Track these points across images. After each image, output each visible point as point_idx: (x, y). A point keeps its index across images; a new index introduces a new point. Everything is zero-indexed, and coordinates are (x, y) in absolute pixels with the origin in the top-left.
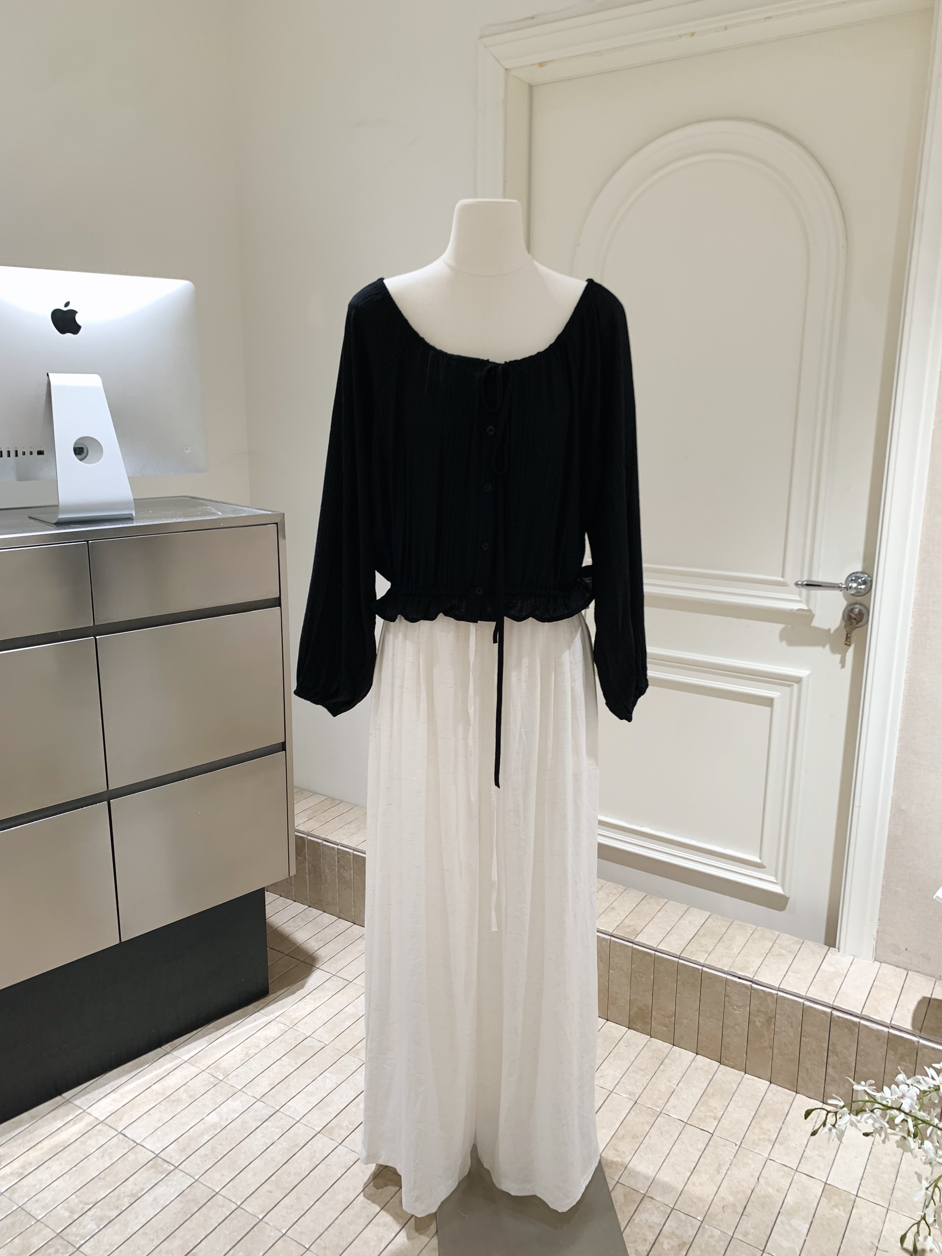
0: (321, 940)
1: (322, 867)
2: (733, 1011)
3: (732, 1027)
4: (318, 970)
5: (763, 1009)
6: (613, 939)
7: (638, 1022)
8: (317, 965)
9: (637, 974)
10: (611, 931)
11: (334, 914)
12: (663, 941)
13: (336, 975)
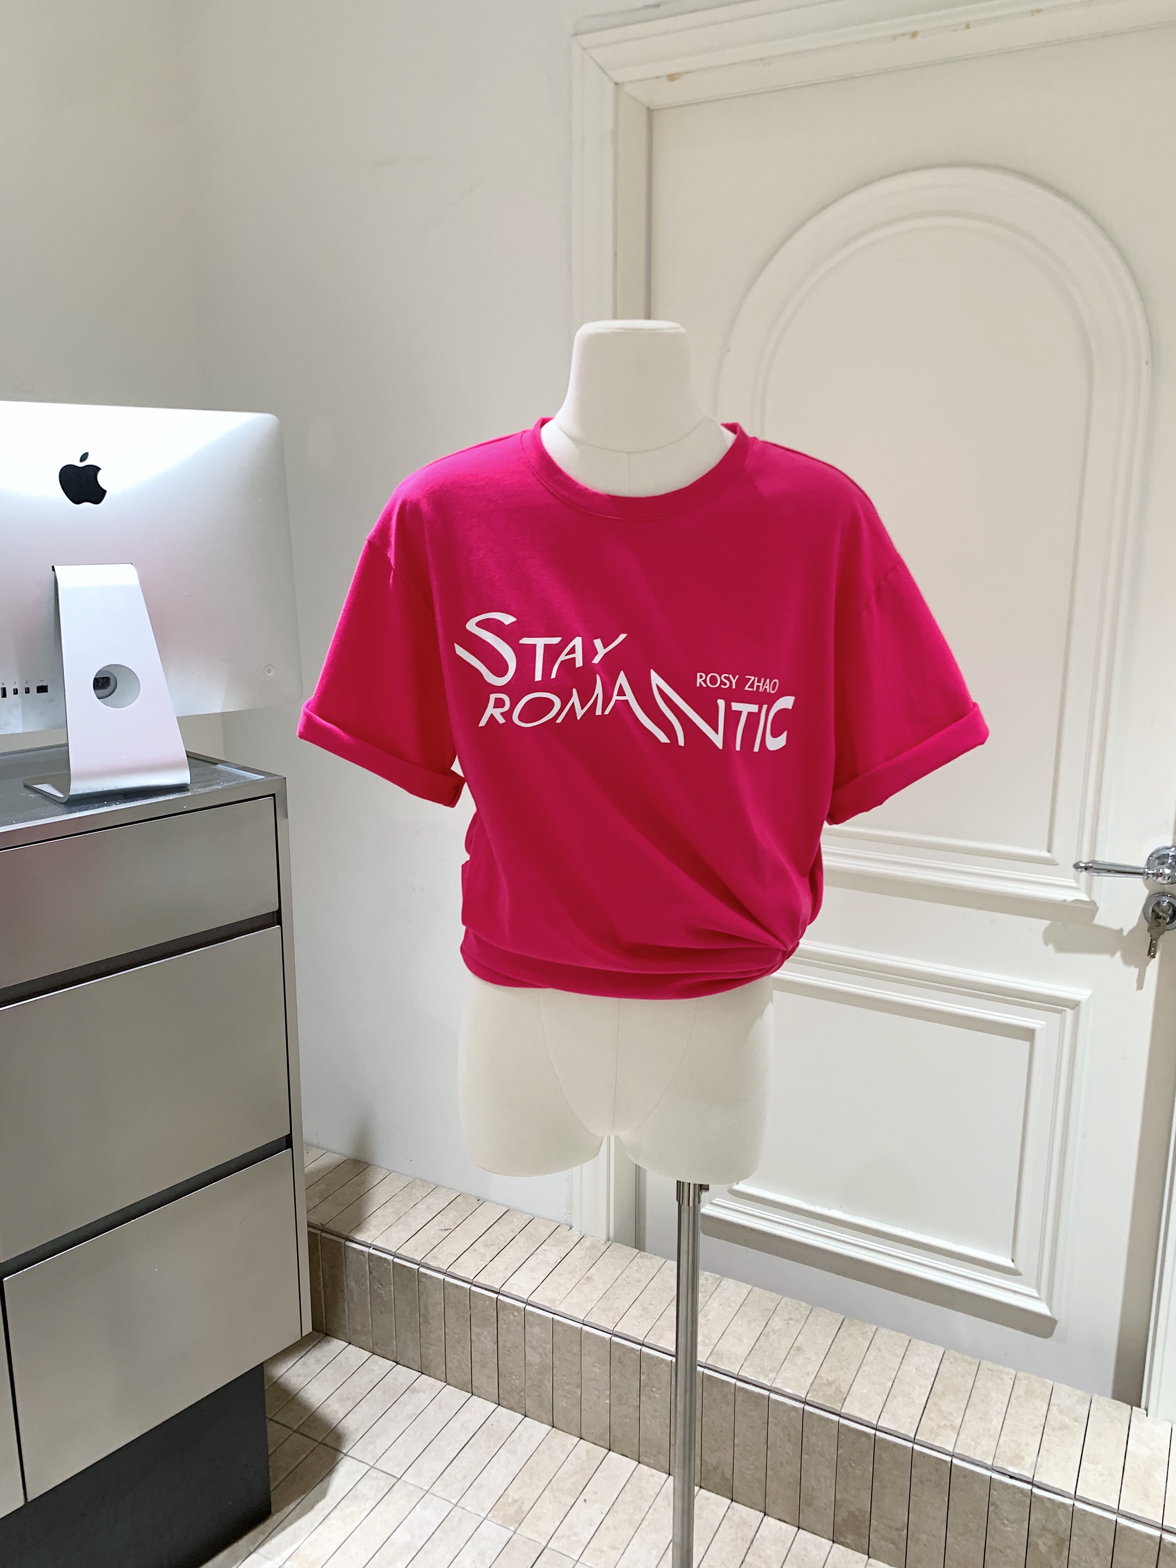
0: (348, 1399)
1: (344, 1279)
2: (1003, 1527)
3: (1001, 1551)
4: (346, 1456)
5: (1050, 1526)
6: (807, 1408)
7: (848, 1534)
8: (344, 1448)
9: (847, 1464)
10: (804, 1396)
11: (365, 1348)
12: (884, 1410)
13: (374, 1466)
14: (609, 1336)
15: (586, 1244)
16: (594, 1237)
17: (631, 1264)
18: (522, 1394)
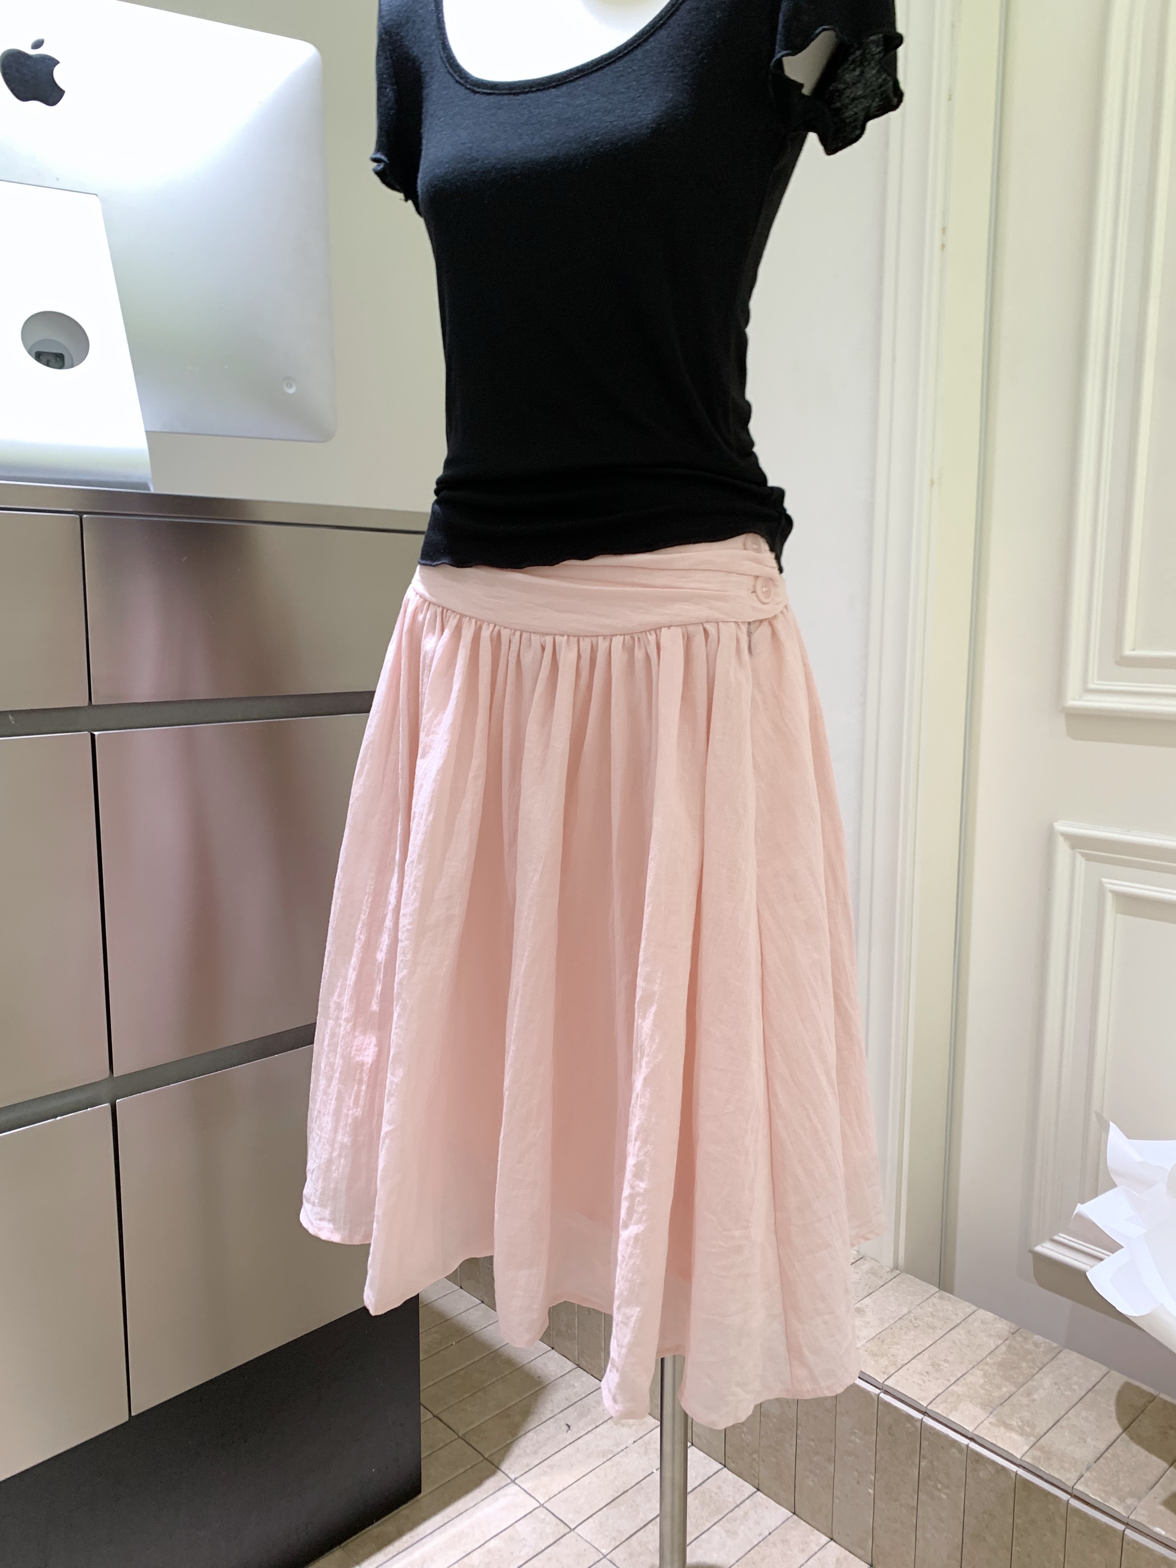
13: (545, 1505)
14: (877, 1391)
15: (863, 1267)
16: (877, 1261)
17: (925, 1304)
18: (755, 1456)
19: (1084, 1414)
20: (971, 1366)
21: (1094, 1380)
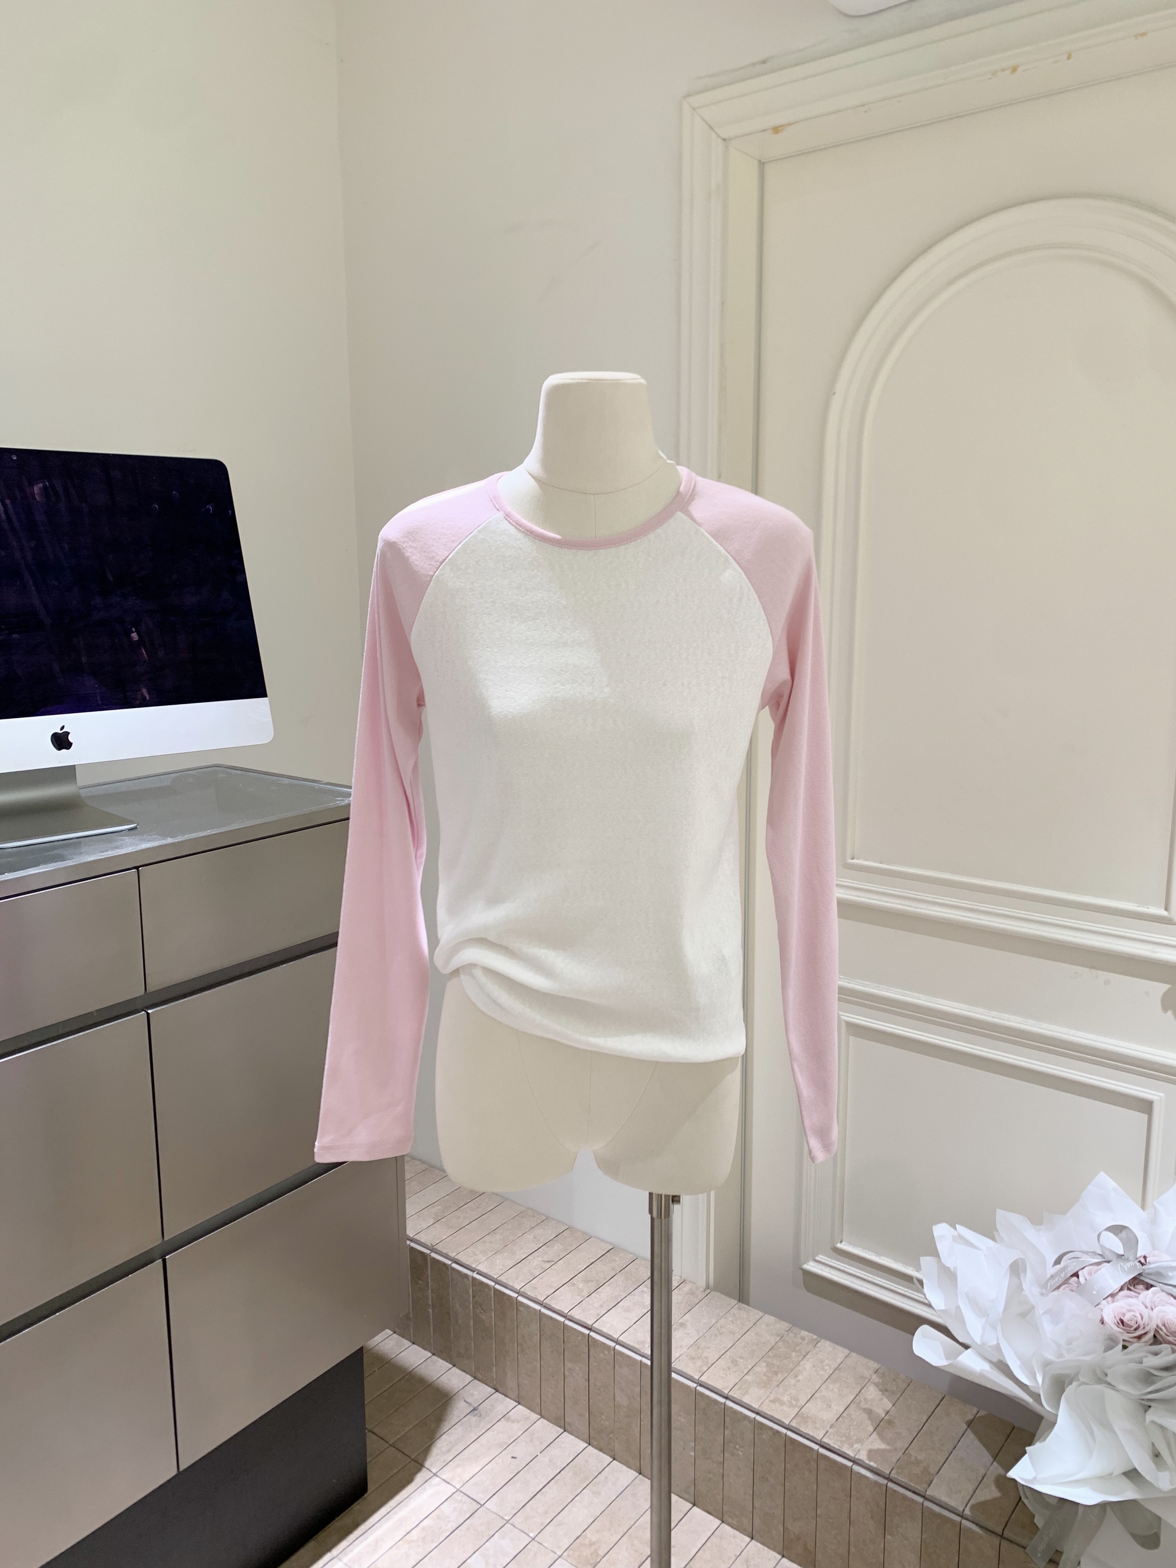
1: (451, 1299)
6: (890, 1485)
9: (931, 1550)
10: (887, 1472)
13: (461, 1489)
15: (685, 1289)
16: (693, 1283)
17: (728, 1315)
18: (611, 1435)
19: (831, 1386)
20: (759, 1360)
21: (839, 1361)
